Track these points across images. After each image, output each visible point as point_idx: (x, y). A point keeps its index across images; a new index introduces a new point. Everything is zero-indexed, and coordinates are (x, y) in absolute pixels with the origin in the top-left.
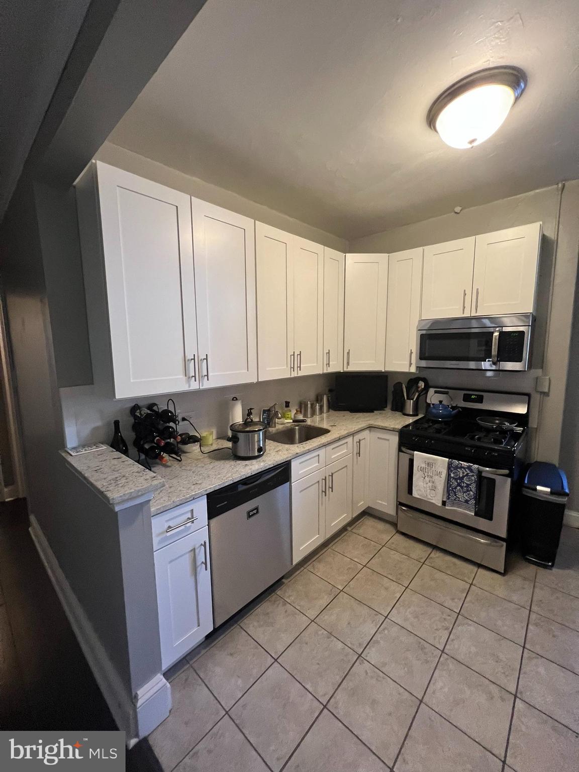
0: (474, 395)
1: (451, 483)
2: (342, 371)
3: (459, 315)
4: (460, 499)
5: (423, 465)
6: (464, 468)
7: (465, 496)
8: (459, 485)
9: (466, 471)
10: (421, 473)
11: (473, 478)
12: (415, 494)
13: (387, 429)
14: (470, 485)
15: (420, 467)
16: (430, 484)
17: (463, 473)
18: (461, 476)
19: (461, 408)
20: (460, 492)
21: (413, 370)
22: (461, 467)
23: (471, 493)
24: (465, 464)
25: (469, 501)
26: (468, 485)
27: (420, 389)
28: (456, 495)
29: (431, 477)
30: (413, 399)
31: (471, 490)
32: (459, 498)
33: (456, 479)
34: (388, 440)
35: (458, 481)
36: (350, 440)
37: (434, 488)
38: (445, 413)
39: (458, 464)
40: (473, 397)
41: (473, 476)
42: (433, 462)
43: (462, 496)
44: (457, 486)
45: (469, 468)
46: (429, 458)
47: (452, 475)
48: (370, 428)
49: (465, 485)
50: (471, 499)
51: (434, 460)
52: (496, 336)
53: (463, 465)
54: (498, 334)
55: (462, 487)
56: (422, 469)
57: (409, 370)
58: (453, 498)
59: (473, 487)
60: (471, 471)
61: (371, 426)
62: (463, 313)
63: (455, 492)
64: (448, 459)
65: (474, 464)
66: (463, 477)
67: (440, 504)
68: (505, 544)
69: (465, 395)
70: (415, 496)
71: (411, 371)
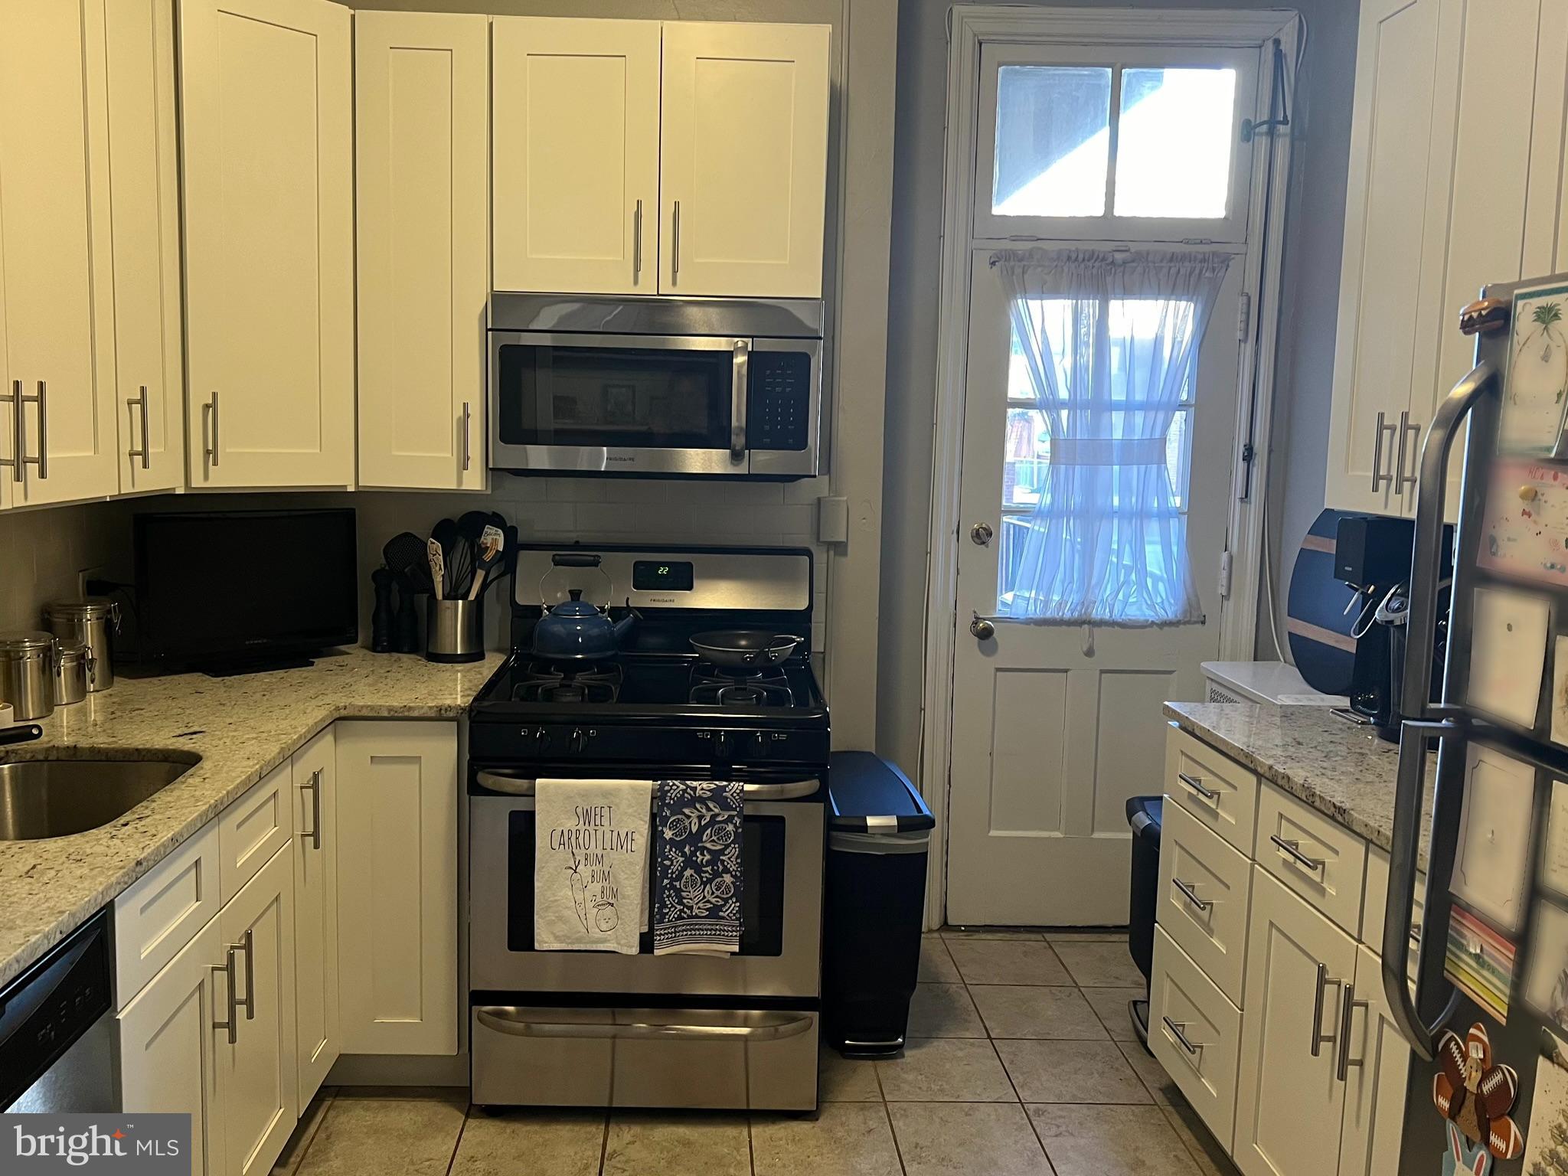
0: (664, 564)
1: (667, 863)
2: (180, 491)
3: (620, 285)
4: (696, 911)
5: (571, 824)
6: (702, 800)
7: (709, 897)
8: (689, 862)
9: (709, 809)
10: (563, 854)
11: (730, 828)
12: (545, 937)
13: (416, 714)
14: (722, 852)
15: (557, 835)
16: (596, 887)
17: (700, 818)
18: (694, 830)
19: (639, 609)
20: (694, 884)
21: (474, 480)
22: (694, 800)
23: (728, 878)
24: (705, 785)
25: (719, 908)
26: (716, 855)
27: (488, 557)
28: (680, 903)
29: (600, 860)
30: (464, 597)
31: (726, 871)
32: (691, 908)
33: (678, 846)
34: (417, 760)
35: (686, 850)
36: (280, 782)
37: (610, 899)
38: (595, 631)
39: (684, 791)
40: (663, 571)
41: (730, 819)
42: (600, 802)
43: (698, 898)
44: (684, 869)
45: (717, 796)
46: (585, 794)
47: (668, 834)
48: (341, 721)
49: (708, 857)
50: (726, 901)
51: (606, 793)
52: (740, 366)
53: (699, 792)
54: (745, 358)
55: (698, 869)
56: (566, 840)
57: (460, 481)
58: (673, 915)
59: (731, 858)
60: (725, 805)
61: (343, 713)
62: (636, 282)
63: (678, 891)
64: (651, 782)
65: (730, 781)
66: (702, 829)
67: (634, 950)
68: (815, 1016)
69: (637, 564)
70: (546, 947)
71: (464, 487)
